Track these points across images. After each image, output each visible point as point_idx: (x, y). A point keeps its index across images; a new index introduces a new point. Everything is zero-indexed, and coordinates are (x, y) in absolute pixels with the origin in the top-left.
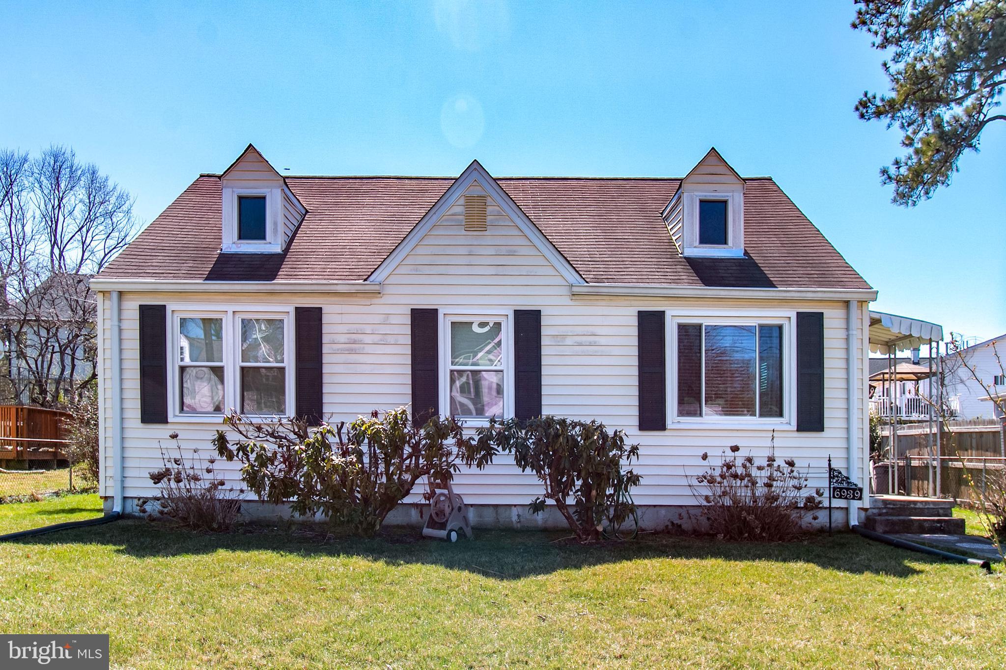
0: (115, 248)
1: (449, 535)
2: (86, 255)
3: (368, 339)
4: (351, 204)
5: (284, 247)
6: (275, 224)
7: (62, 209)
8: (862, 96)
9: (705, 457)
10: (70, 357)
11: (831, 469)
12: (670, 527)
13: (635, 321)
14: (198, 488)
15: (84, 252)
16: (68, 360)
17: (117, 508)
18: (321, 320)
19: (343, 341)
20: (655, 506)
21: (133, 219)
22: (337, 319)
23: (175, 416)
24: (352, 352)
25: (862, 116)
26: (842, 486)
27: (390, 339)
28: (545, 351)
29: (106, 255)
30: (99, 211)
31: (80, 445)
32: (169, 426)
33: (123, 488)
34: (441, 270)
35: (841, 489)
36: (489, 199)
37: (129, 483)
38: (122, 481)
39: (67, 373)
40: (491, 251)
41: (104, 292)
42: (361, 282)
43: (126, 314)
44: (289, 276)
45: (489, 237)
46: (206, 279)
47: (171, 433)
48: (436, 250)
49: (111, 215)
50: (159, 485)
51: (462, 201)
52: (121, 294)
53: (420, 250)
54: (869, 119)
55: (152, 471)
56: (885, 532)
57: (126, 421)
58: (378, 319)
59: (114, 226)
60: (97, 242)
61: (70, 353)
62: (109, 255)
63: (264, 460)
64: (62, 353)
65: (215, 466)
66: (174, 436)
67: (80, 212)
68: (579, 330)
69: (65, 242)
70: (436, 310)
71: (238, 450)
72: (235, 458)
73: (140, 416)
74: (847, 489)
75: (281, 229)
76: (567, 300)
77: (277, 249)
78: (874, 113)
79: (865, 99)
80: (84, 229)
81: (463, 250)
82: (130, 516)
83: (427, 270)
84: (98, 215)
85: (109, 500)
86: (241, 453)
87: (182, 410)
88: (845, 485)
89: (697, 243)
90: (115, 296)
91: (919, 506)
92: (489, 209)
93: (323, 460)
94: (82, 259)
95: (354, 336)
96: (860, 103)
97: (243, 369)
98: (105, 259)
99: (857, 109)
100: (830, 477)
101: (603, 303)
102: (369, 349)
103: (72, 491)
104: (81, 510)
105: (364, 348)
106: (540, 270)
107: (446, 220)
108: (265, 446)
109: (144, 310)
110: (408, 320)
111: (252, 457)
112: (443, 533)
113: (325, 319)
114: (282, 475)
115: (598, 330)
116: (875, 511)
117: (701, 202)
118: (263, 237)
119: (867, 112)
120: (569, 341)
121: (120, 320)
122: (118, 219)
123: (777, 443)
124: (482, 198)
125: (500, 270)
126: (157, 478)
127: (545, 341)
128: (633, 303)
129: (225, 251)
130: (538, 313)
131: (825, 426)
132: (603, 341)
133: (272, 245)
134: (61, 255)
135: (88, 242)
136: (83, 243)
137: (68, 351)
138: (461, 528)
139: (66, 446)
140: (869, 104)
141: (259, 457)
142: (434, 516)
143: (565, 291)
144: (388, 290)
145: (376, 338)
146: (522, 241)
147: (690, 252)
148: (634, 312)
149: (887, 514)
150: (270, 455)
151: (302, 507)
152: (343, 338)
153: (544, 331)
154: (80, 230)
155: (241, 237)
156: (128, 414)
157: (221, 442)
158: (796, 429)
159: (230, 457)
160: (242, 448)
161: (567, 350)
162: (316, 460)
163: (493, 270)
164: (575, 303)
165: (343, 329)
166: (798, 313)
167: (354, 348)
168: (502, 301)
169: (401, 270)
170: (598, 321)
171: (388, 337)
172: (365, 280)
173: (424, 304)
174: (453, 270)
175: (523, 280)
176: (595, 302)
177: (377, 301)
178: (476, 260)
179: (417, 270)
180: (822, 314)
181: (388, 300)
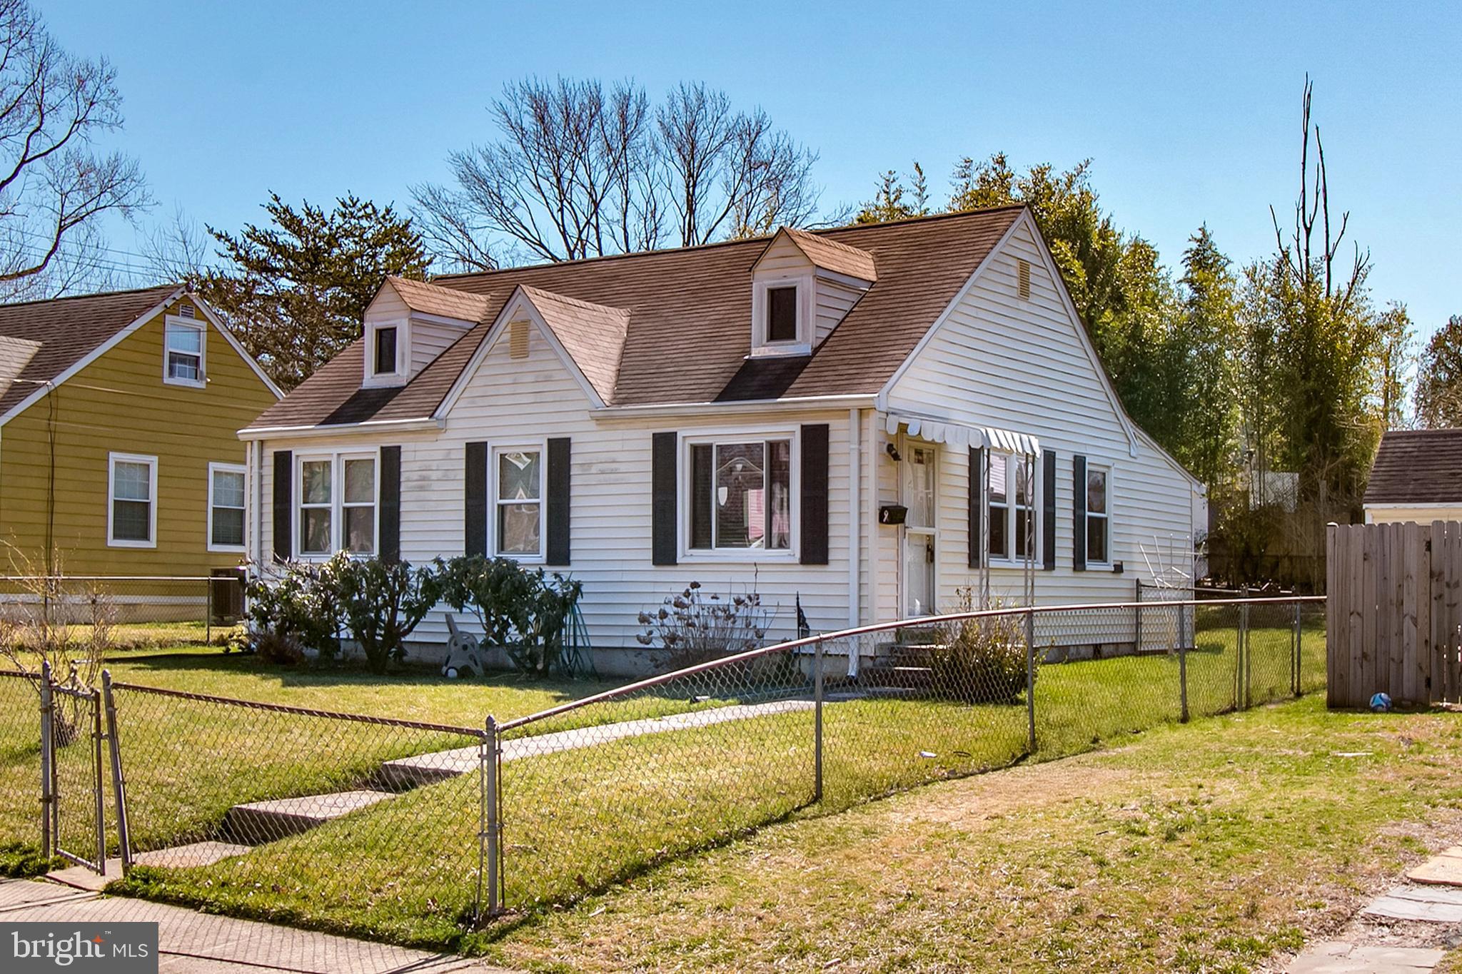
3: (434, 475)
5: (412, 377)
6: (403, 354)
11: (799, 608)
13: (650, 445)
18: (399, 458)
19: (415, 478)
22: (411, 456)
23: (297, 556)
24: (422, 489)
27: (451, 475)
28: (574, 481)
34: (493, 401)
36: (532, 323)
40: (531, 378)
42: (427, 419)
43: (266, 462)
44: (387, 416)
45: (530, 364)
46: (321, 423)
48: (489, 381)
51: (510, 327)
52: (262, 443)
53: (476, 382)
58: (440, 455)
68: (603, 457)
70: (486, 443)
73: (273, 557)
75: (409, 358)
76: (592, 425)
77: (403, 381)
81: (508, 380)
83: (480, 402)
87: (305, 550)
88: (804, 627)
89: (765, 341)
90: (258, 445)
92: (532, 333)
95: (424, 473)
97: (344, 508)
100: (799, 618)
101: (622, 426)
102: (435, 486)
105: (431, 485)
106: (572, 395)
107: (497, 349)
109: (278, 456)
110: (463, 455)
113: (403, 457)
115: (620, 457)
117: (769, 291)
118: (392, 370)
120: (594, 469)
121: (261, 467)
124: (527, 322)
125: (539, 398)
127: (574, 471)
128: (651, 424)
129: (365, 385)
130: (569, 439)
131: (830, 558)
132: (623, 467)
133: (399, 377)
143: (588, 416)
144: (451, 424)
145: (440, 474)
146: (557, 365)
147: (756, 353)
148: (649, 434)
149: (895, 664)
152: (415, 476)
153: (575, 460)
155: (377, 372)
158: (799, 562)
161: (593, 479)
163: (531, 398)
164: (599, 428)
165: (415, 466)
166: (803, 427)
167: (423, 485)
168: (538, 430)
169: (461, 404)
170: (617, 446)
171: (449, 473)
172: (431, 416)
173: (476, 437)
174: (501, 401)
175: (557, 407)
176: (616, 426)
177: (441, 436)
178: (520, 389)
179: (473, 402)
180: (827, 426)
181: (450, 434)
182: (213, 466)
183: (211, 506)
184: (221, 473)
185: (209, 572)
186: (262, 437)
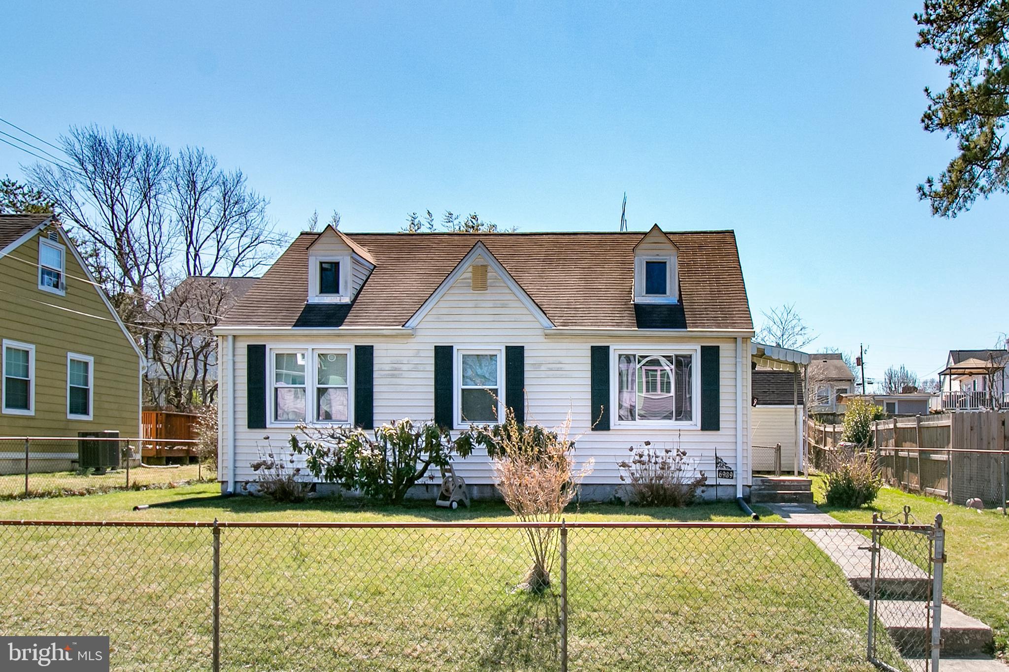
0: (249, 247)
1: (451, 504)
2: (221, 253)
3: (405, 367)
4: (408, 259)
5: (353, 298)
6: (346, 282)
7: (198, 210)
8: (927, 109)
9: (631, 449)
10: (203, 363)
11: (717, 458)
12: (613, 499)
13: (589, 353)
14: (285, 474)
15: (219, 251)
16: (201, 365)
17: (230, 489)
18: (372, 354)
19: (387, 369)
20: (603, 484)
21: (266, 219)
22: (383, 353)
23: (271, 423)
24: (393, 376)
25: (927, 128)
26: (722, 469)
27: (421, 368)
28: (526, 375)
29: (240, 254)
30: (234, 210)
31: (206, 444)
32: (266, 431)
33: (235, 475)
34: (457, 318)
35: (723, 471)
36: (489, 267)
37: (238, 471)
38: (234, 470)
39: (200, 376)
40: (490, 304)
41: (223, 336)
42: (400, 327)
43: (238, 352)
44: (352, 323)
45: (489, 295)
46: (294, 326)
47: (265, 436)
48: (454, 304)
49: (244, 214)
50: (257, 472)
51: (470, 269)
52: (234, 337)
53: (441, 304)
54: (933, 131)
55: (252, 463)
56: (757, 502)
57: (237, 427)
58: (411, 353)
59: (248, 225)
60: (232, 241)
61: (203, 359)
62: (243, 254)
63: (322, 454)
64: (196, 358)
65: (294, 458)
66: (268, 438)
67: (216, 212)
68: (551, 360)
69: (201, 242)
70: (452, 347)
71: (306, 447)
72: (303, 452)
73: (247, 424)
74: (726, 471)
75: (350, 285)
76: (542, 339)
77: (346, 300)
78: (938, 124)
79: (929, 112)
80: (220, 229)
81: (471, 304)
82: (239, 495)
83: (446, 318)
84: (234, 214)
85: (225, 484)
86: (307, 449)
87: (276, 418)
88: (725, 469)
89: (644, 293)
90: (230, 339)
91: (787, 483)
92: (489, 274)
93: (358, 453)
94: (217, 258)
95: (396, 366)
96: (925, 116)
97: (318, 388)
98: (239, 259)
99: (923, 121)
100: (717, 463)
101: (567, 340)
102: (406, 374)
103: (201, 481)
104: (204, 492)
105: (402, 374)
106: (524, 318)
107: (460, 283)
108: (322, 444)
109: (251, 348)
110: (433, 354)
111: (315, 451)
112: (447, 503)
113: (376, 353)
114: (335, 464)
115: (564, 360)
116: (756, 487)
117: (647, 262)
118: (337, 291)
119: (932, 124)
120: (543, 368)
121: (234, 355)
122: (252, 218)
123: (683, 439)
124: (486, 266)
125: (497, 318)
126: (257, 467)
127: (526, 368)
128: (589, 340)
129: (310, 302)
130: (523, 347)
131: (721, 426)
132: (567, 367)
133: (344, 298)
134: (196, 255)
135: (223, 240)
136: (218, 242)
137: (201, 357)
138: (461, 500)
139: (195, 444)
140: (933, 117)
141: (318, 451)
142: (444, 492)
143: (540, 332)
144: (419, 332)
145: (410, 367)
146: (512, 297)
147: (638, 300)
148: (588, 347)
149: (764, 489)
150: (325, 450)
151: (348, 486)
152: (387, 367)
153: (527, 361)
154: (215, 230)
155: (322, 292)
156: (239, 422)
157: (294, 442)
158: (700, 428)
159: (300, 452)
160: (308, 446)
161: (543, 374)
162: (353, 453)
163: (491, 318)
164: (545, 340)
165: (388, 360)
166: (702, 347)
167: (395, 373)
168: (498, 339)
169: (428, 318)
170: (564, 353)
171: (418, 366)
172: (403, 326)
173: (444, 342)
174: (464, 318)
175: (512, 325)
176: (559, 340)
177: (410, 340)
178: (480, 311)
179: (439, 318)
180: (719, 347)
181: (418, 339)
182: (71, 355)
183: (69, 385)
184: (74, 360)
185: (77, 435)
186: (235, 333)
